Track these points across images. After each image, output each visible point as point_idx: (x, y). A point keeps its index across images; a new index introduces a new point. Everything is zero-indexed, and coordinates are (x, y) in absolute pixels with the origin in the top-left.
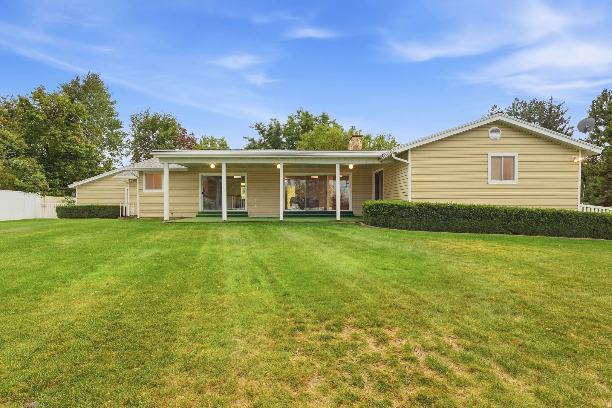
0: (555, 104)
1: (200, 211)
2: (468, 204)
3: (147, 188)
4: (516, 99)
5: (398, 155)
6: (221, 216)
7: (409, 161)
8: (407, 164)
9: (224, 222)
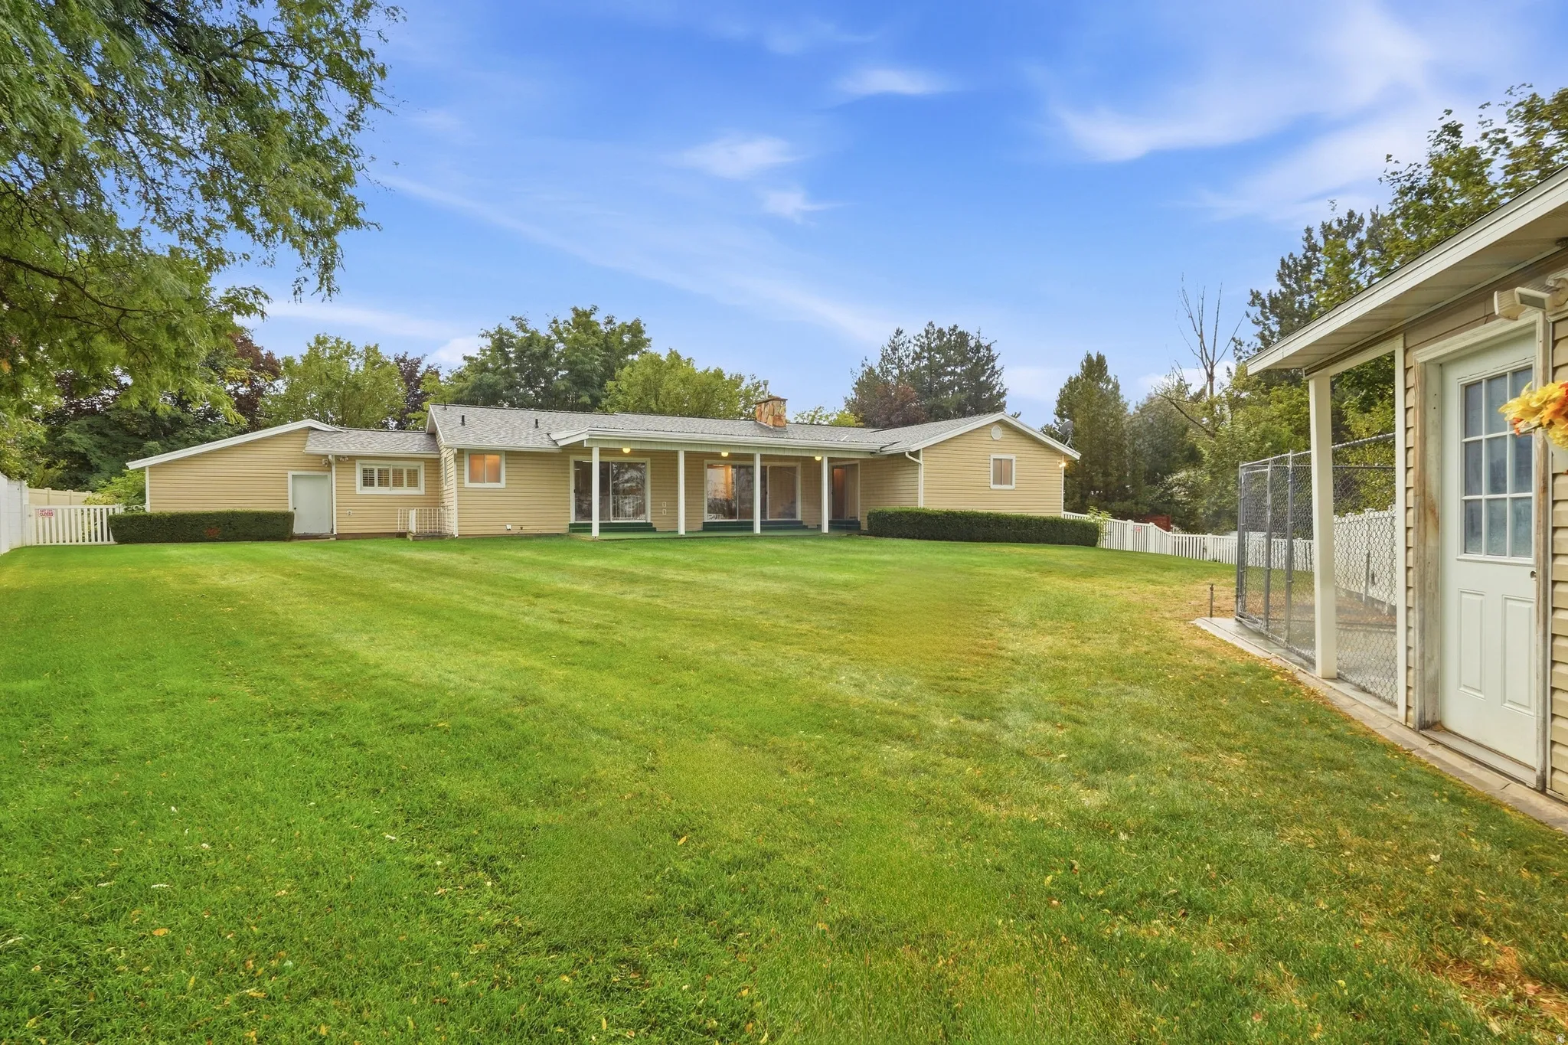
0: (984, 342)
1: (573, 520)
2: (986, 511)
3: (471, 480)
4: (930, 324)
5: (911, 454)
6: (591, 531)
7: (921, 461)
8: (918, 464)
9: (594, 541)
